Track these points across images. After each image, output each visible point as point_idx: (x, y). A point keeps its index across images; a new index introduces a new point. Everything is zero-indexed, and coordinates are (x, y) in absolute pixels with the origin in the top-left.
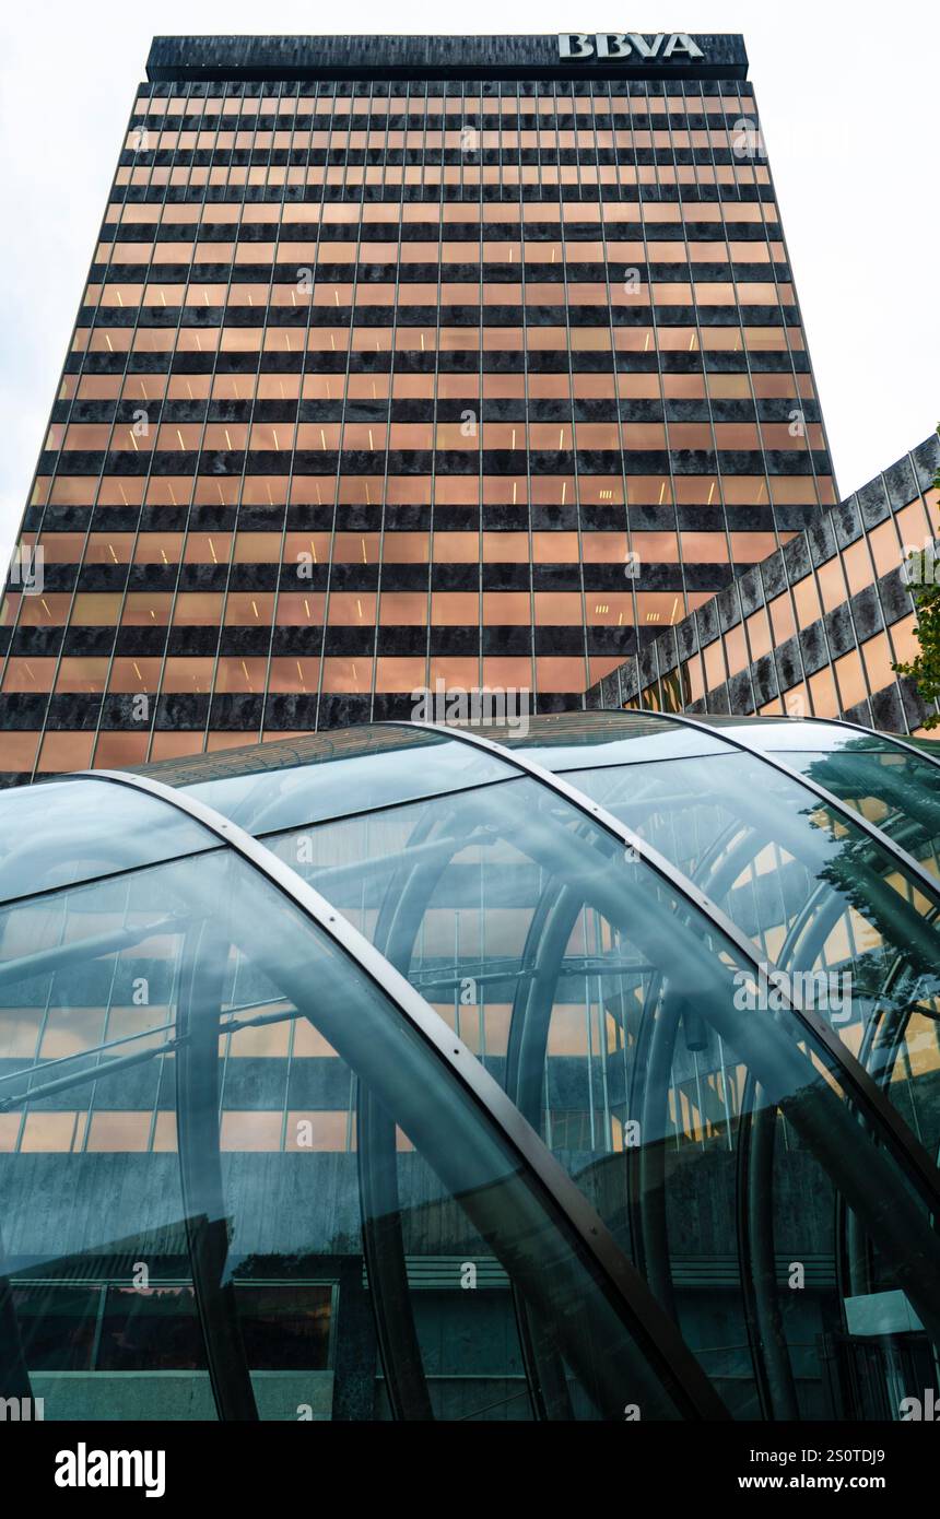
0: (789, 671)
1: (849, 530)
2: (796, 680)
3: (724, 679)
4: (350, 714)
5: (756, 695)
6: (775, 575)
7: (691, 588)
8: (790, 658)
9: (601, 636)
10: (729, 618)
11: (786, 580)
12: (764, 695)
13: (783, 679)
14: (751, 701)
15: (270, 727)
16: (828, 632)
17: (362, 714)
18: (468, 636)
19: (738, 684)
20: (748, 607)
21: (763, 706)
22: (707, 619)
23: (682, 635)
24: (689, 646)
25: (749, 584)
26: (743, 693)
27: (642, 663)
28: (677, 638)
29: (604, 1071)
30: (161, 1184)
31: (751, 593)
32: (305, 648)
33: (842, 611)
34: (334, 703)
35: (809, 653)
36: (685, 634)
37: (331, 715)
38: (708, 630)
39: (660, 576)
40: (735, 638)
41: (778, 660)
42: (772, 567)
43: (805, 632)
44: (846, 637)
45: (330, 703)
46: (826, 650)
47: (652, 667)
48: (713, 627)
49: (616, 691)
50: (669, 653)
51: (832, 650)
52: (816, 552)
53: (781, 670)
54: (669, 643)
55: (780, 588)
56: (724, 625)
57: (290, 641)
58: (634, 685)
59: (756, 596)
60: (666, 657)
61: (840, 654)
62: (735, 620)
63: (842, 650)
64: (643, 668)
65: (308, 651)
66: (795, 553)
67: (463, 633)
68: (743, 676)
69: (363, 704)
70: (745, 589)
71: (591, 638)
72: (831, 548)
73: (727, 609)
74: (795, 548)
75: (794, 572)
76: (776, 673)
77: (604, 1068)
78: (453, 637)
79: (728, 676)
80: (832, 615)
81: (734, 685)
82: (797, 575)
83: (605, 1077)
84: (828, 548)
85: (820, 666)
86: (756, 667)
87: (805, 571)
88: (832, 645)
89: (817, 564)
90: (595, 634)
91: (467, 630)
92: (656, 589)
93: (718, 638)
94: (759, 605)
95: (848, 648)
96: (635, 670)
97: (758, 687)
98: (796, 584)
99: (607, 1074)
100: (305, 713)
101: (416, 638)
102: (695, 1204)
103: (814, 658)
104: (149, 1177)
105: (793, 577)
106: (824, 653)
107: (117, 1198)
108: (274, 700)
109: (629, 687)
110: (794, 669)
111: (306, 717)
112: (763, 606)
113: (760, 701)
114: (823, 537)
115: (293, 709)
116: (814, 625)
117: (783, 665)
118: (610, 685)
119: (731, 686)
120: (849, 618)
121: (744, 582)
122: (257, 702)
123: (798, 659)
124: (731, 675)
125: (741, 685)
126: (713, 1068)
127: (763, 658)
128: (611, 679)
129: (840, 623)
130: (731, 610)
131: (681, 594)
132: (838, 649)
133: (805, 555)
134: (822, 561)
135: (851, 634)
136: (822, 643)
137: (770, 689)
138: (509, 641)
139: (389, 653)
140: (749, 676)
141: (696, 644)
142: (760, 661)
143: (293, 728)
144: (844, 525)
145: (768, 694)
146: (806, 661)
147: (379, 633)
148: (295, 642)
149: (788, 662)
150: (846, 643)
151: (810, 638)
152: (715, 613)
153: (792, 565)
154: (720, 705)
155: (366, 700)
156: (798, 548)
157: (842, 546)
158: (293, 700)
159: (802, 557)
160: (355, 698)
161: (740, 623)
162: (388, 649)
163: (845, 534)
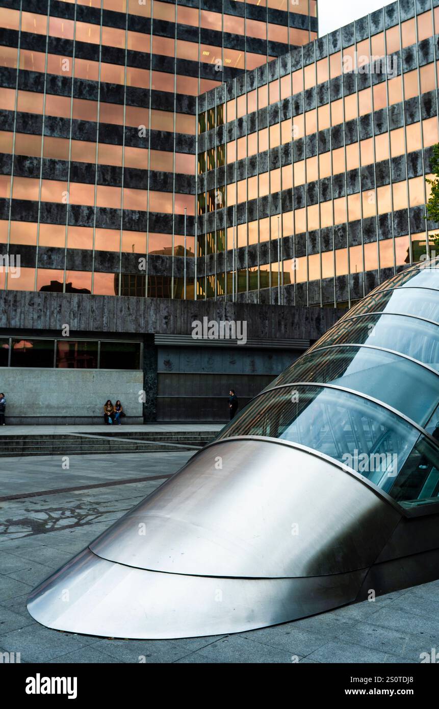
0: (297, 107)
1: (335, 46)
2: (300, 112)
3: (267, 105)
4: (88, 91)
5: (281, 115)
6: (297, 60)
7: (248, 50)
8: (299, 102)
9: (206, 69)
10: (273, 76)
11: (302, 63)
12: (284, 116)
13: (294, 111)
14: (278, 118)
15: (49, 92)
16: (318, 93)
17: (94, 92)
18: (145, 58)
19: (273, 109)
20: (282, 72)
21: (283, 121)
22: (262, 73)
23: (249, 79)
24: (252, 85)
25: (284, 61)
26: (275, 113)
27: (228, 88)
28: (246, 79)
29: (196, 263)
30: (77, 305)
31: (285, 66)
32: (65, 51)
33: (325, 85)
34: (80, 84)
35: (308, 101)
36: (250, 79)
37: (79, 90)
38: (262, 79)
39: (235, 42)
40: (274, 86)
41: (293, 101)
42: (297, 55)
43: (307, 91)
44: (325, 97)
45: (79, 84)
46: (315, 101)
47: (233, 91)
48: (264, 79)
49: (214, 99)
50: (242, 86)
51: (318, 102)
52: (318, 53)
53: (294, 106)
54: (242, 81)
55: (299, 67)
56: (270, 78)
57: (57, 46)
58: (223, 98)
59: (287, 68)
60: (240, 88)
61: (321, 105)
62: (275, 77)
63: (322, 103)
64: (228, 90)
65: (66, 53)
66: (308, 51)
67: (143, 56)
68: (276, 106)
69: (95, 87)
70: (282, 63)
71: (202, 68)
72: (325, 53)
73: (272, 70)
74: (309, 48)
75: (306, 60)
76: (291, 107)
77: (196, 262)
78: (138, 58)
79: (269, 104)
80: (321, 86)
81: (271, 109)
82: (308, 62)
83: (196, 266)
84: (324, 52)
85: (312, 108)
86: (283, 102)
87: (311, 61)
88: (319, 100)
89: (317, 59)
90: (204, 67)
91: (144, 55)
92: (233, 48)
93: (266, 84)
94: (288, 72)
95: (325, 103)
96: (224, 91)
97: (282, 112)
98: (306, 66)
99: (197, 265)
100: (66, 87)
101: (120, 55)
102: (267, 321)
103: (309, 104)
104: (72, 303)
105: (306, 63)
106: (314, 103)
107: (60, 310)
108: (50, 78)
109: (220, 99)
110: (300, 107)
111: (67, 89)
112: (289, 74)
113: (282, 119)
114: (322, 46)
115: (60, 84)
116: (312, 88)
117: (295, 104)
118: (211, 96)
119: (270, 109)
120: (328, 89)
121: (282, 59)
122: (42, 77)
123: (302, 103)
124: (270, 104)
125: (275, 109)
126: (243, 267)
127: (286, 99)
128: (211, 92)
129: (323, 90)
130: (274, 72)
131: (243, 52)
132: (321, 102)
133: (313, 53)
134: (320, 58)
135: (328, 96)
136: (314, 98)
137: (287, 114)
138: (164, 64)
139: (107, 61)
140: (279, 106)
141: (256, 84)
142: (285, 100)
143: (61, 94)
144: (333, 43)
145: (286, 116)
146: (306, 105)
147: (102, 49)
148: (59, 46)
149: (298, 103)
150: (325, 100)
151: (309, 94)
152: (267, 71)
153: (306, 56)
154: (263, 117)
155: (96, 85)
156: (310, 49)
157: (330, 53)
158: (61, 79)
159: (311, 54)
160: (91, 83)
161: (278, 79)
162: (107, 58)
163: (333, 47)
